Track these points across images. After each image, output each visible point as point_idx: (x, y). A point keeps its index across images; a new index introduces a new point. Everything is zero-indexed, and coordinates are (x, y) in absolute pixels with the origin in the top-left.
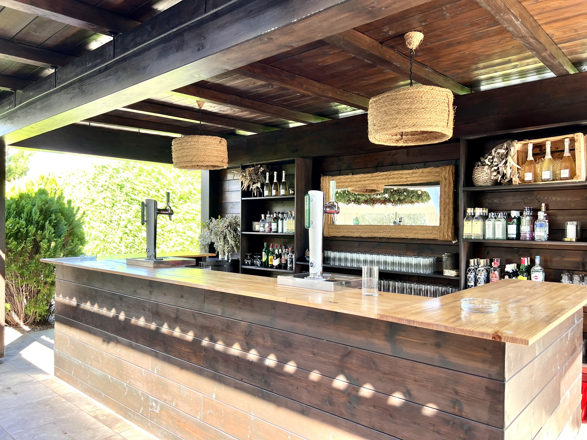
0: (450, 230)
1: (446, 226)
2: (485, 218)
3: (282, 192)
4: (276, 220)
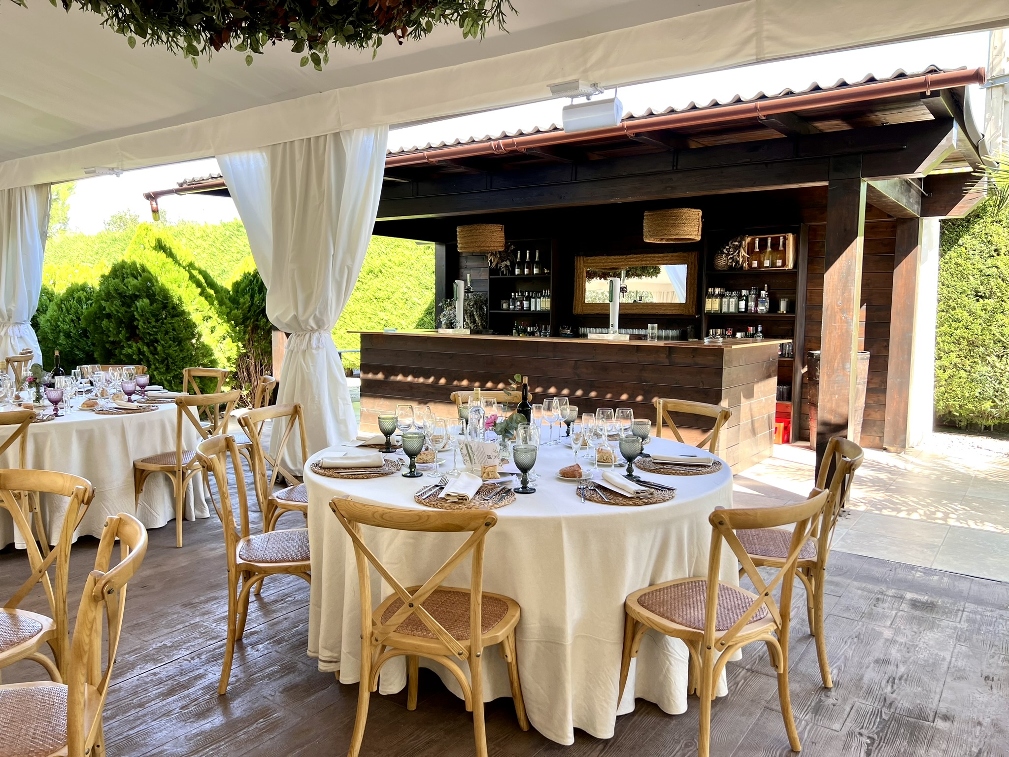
0: (694, 307)
1: (691, 303)
2: (722, 296)
3: (535, 271)
4: (529, 299)
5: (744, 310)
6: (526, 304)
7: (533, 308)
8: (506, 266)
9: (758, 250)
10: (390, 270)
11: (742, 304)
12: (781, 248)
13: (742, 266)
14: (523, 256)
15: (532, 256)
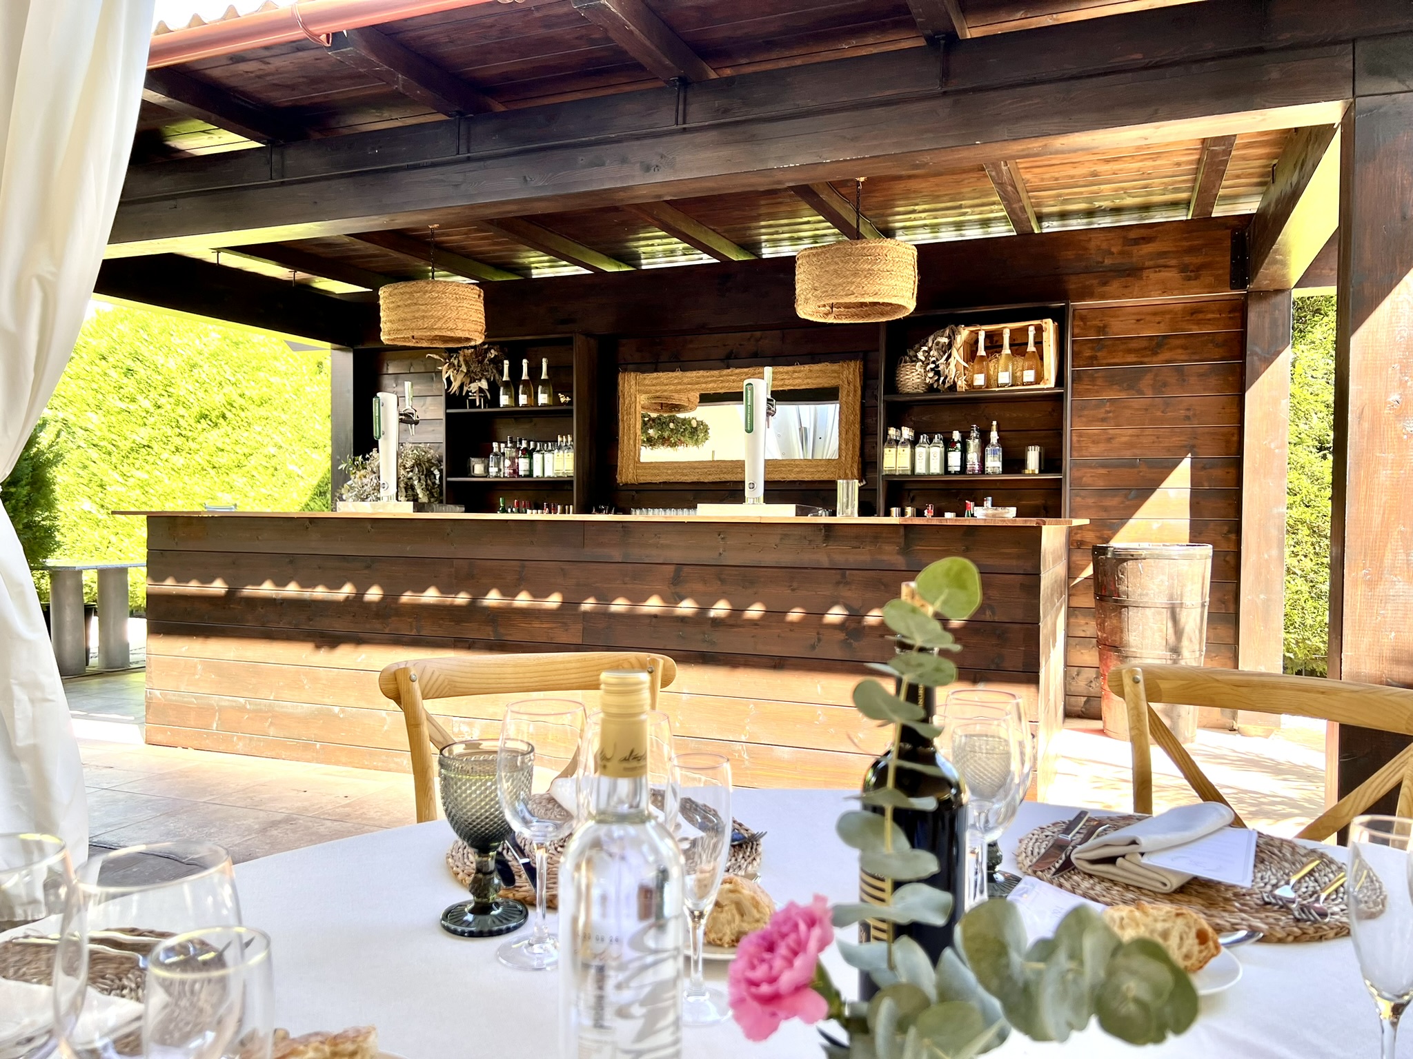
0: (855, 466)
1: (849, 460)
3: (543, 399)
4: (529, 453)
5: (958, 469)
6: (523, 464)
7: (537, 472)
8: (481, 390)
9: (983, 353)
10: (242, 414)
11: (955, 459)
12: (1031, 348)
13: (955, 383)
14: (515, 370)
15: (535, 370)
